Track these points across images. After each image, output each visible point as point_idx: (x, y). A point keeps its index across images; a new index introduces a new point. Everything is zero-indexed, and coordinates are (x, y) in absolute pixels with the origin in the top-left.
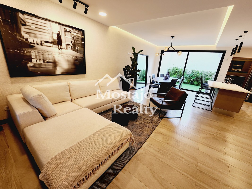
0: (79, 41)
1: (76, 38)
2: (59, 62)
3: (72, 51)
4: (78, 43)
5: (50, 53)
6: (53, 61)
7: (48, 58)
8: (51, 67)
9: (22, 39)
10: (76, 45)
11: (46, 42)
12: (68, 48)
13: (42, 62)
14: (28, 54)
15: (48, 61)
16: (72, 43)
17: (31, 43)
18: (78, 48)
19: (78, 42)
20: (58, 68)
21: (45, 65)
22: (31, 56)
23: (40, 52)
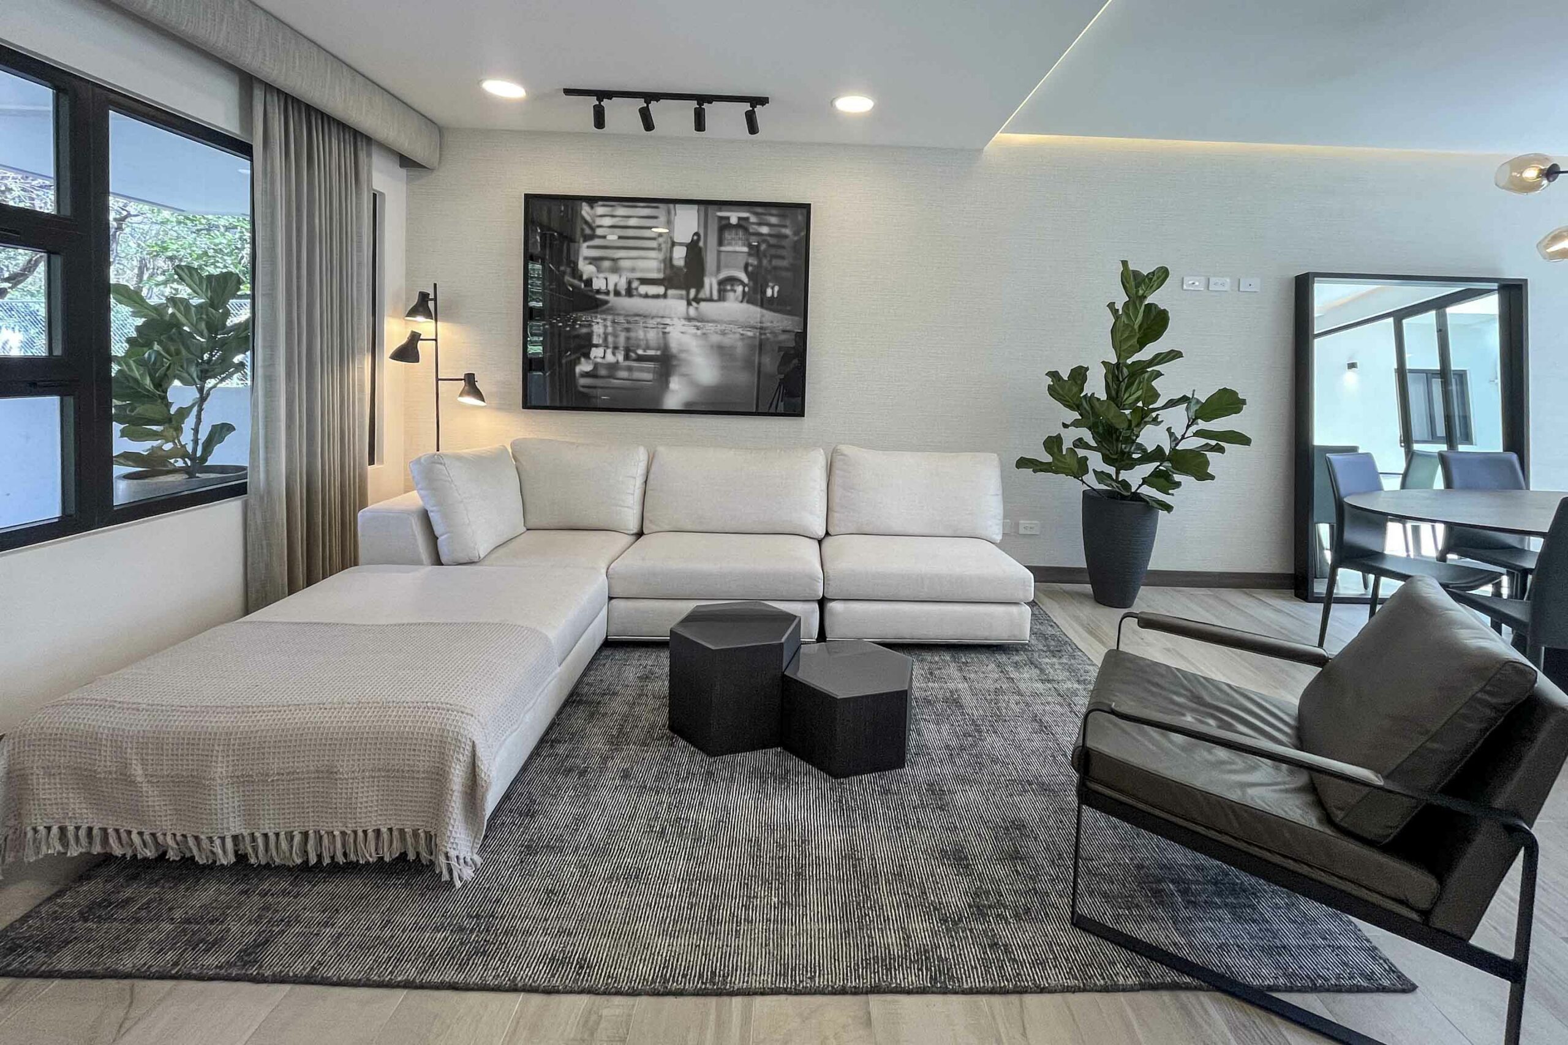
0: (782, 258)
1: (770, 246)
2: (683, 356)
3: (745, 305)
4: (775, 268)
5: (652, 323)
6: (659, 353)
7: (643, 343)
8: (648, 376)
9: (576, 282)
10: (769, 277)
11: (644, 281)
12: (731, 295)
13: (620, 357)
14: (584, 330)
15: (640, 352)
16: (750, 269)
17: (598, 292)
18: (776, 288)
19: (776, 262)
20: (675, 384)
21: (630, 369)
22: (589, 336)
23: (621, 319)
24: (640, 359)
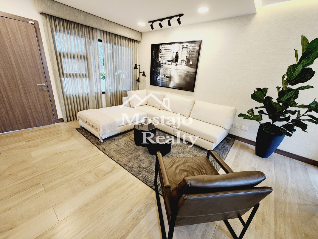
0: (194, 54)
1: (192, 52)
2: (173, 77)
5: (169, 70)
6: (169, 76)
7: (167, 74)
8: (168, 81)
9: (158, 62)
10: (190, 59)
11: (168, 61)
12: (182, 64)
15: (167, 76)
16: (187, 58)
17: (161, 63)
18: (192, 62)
19: (193, 56)
20: (172, 82)
22: (160, 72)
23: (164, 69)
24: (167, 77)
